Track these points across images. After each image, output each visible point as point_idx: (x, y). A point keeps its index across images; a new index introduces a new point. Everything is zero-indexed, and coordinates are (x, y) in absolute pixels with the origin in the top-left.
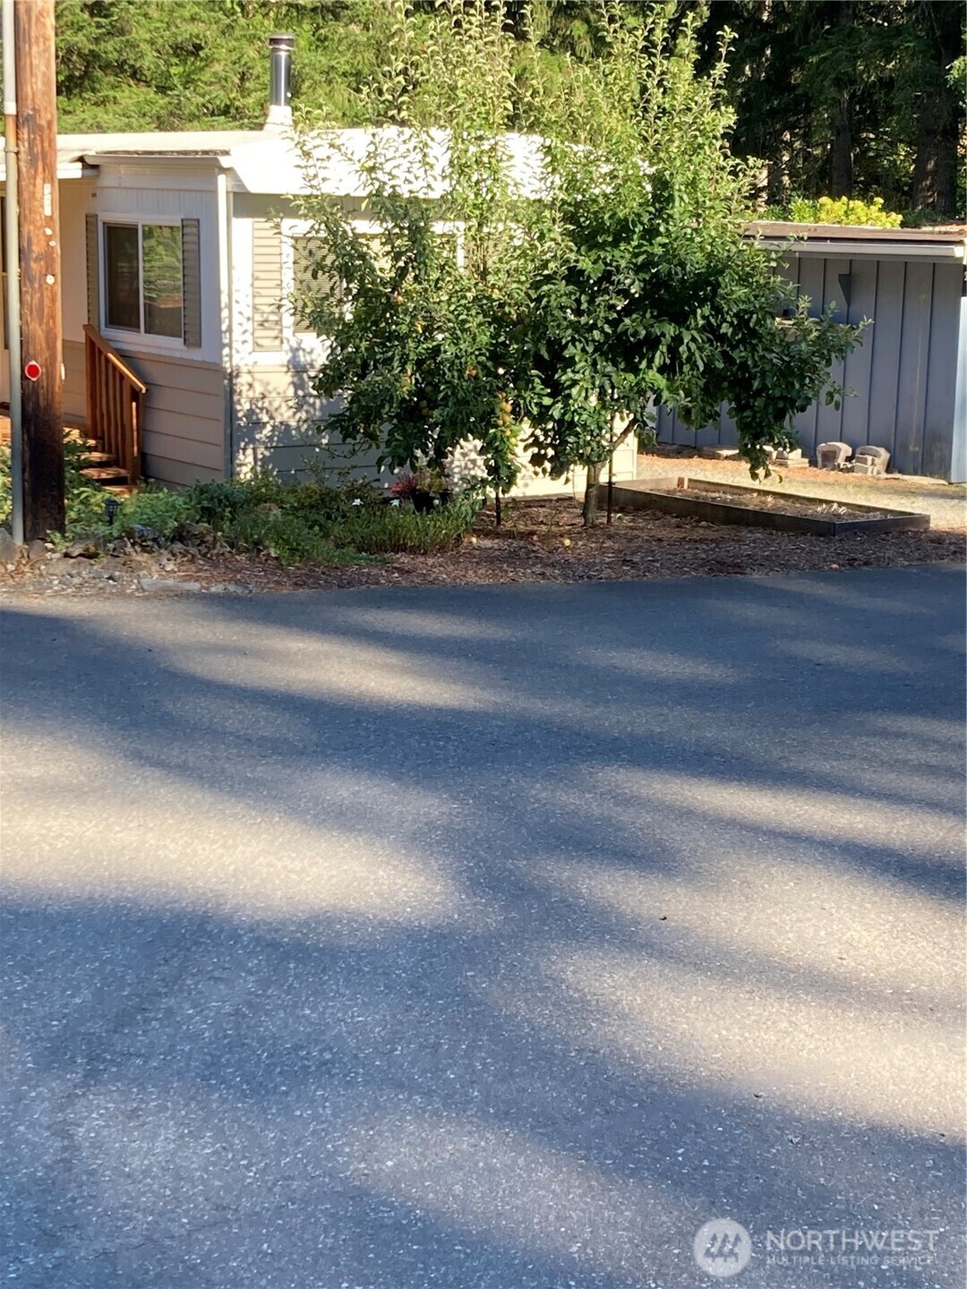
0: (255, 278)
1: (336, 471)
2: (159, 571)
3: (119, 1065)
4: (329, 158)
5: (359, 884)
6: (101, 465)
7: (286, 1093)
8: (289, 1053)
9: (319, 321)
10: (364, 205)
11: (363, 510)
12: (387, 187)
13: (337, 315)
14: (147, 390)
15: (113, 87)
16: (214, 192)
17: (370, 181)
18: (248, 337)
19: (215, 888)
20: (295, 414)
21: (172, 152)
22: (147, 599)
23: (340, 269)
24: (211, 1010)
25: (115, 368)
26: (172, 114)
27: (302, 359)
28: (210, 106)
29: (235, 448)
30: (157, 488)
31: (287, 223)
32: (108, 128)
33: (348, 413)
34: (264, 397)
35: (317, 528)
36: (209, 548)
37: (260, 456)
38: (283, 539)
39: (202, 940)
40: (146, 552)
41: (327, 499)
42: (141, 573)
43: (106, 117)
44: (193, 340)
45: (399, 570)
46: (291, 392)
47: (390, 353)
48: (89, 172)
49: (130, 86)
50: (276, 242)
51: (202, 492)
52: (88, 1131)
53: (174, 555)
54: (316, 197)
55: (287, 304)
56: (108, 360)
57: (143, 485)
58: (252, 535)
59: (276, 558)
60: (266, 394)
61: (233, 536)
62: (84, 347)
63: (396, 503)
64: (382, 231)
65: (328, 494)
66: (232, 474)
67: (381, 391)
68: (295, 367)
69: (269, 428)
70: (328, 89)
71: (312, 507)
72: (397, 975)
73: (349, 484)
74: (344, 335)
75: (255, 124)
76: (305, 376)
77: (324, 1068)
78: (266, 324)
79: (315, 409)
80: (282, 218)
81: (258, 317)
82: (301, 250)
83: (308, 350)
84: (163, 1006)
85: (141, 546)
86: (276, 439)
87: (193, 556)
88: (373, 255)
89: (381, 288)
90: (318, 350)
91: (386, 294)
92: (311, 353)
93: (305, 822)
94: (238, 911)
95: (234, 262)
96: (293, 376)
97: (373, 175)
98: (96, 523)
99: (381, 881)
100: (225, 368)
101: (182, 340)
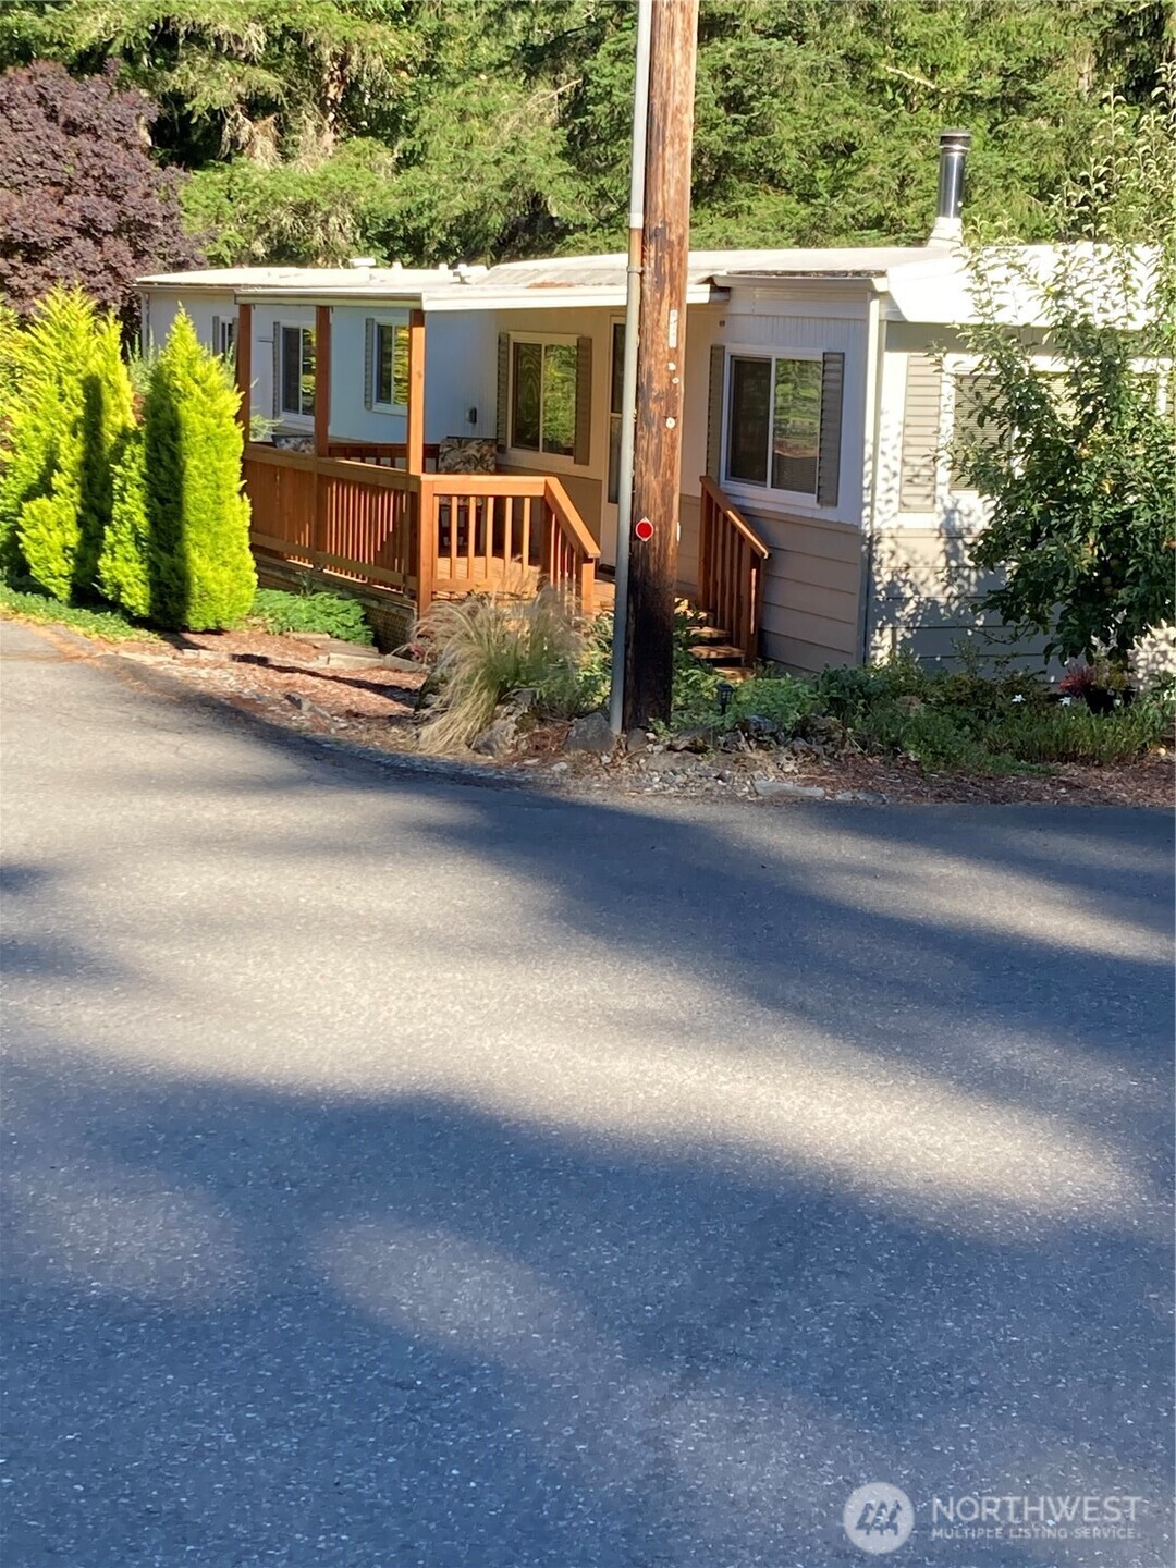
0: (906, 426)
1: (992, 659)
2: (776, 772)
3: (723, 1367)
4: (1007, 280)
5: (1013, 1172)
6: (712, 642)
7: (923, 1423)
8: (925, 1373)
9: (983, 476)
10: (1045, 338)
11: (1025, 709)
12: (1077, 317)
13: (1004, 471)
14: (770, 555)
15: (748, 195)
16: (865, 321)
17: (1055, 309)
18: (893, 495)
19: (839, 1161)
20: (945, 588)
21: (817, 272)
22: (762, 804)
23: (1012, 414)
24: (833, 1311)
25: (734, 527)
26: (815, 227)
27: (958, 523)
28: (861, 218)
29: (870, 627)
30: (776, 672)
31: (950, 359)
32: (739, 244)
33: (1011, 590)
34: (908, 568)
35: (967, 728)
36: (837, 748)
37: (899, 638)
38: (926, 741)
39: (822, 1223)
40: (762, 748)
41: (980, 693)
42: (755, 774)
43: (737, 230)
44: (828, 497)
45: (1068, 785)
46: (942, 561)
47: (1069, 518)
48: (717, 296)
49: (768, 194)
50: (936, 381)
51: (832, 679)
52: (686, 1443)
53: (795, 753)
54: (989, 327)
55: (945, 456)
56: (726, 518)
57: (760, 668)
58: (888, 734)
59: (917, 763)
60: (912, 564)
61: (866, 733)
62: (699, 502)
63: (1066, 701)
64: (1065, 369)
65: (981, 687)
66: (865, 658)
67: (1054, 563)
68: (948, 532)
69: (912, 604)
70: (1004, 196)
71: (960, 702)
72: (1061, 1289)
73: (1008, 676)
74: (1012, 494)
75: (914, 239)
76: (960, 543)
77: (969, 1395)
78: (916, 480)
79: (970, 584)
80: (945, 354)
81: (907, 471)
82: (966, 391)
83: (966, 512)
84: (775, 1300)
85: (757, 741)
86: (920, 618)
87: (817, 756)
88: (1054, 398)
89: (1062, 439)
90: (978, 511)
91: (1067, 446)
92: (969, 515)
93: (948, 1089)
94: (865, 1191)
95: (884, 405)
96: (946, 543)
97: (1060, 302)
98: (706, 711)
99: (1040, 1169)
100: (865, 533)
101: (815, 496)
